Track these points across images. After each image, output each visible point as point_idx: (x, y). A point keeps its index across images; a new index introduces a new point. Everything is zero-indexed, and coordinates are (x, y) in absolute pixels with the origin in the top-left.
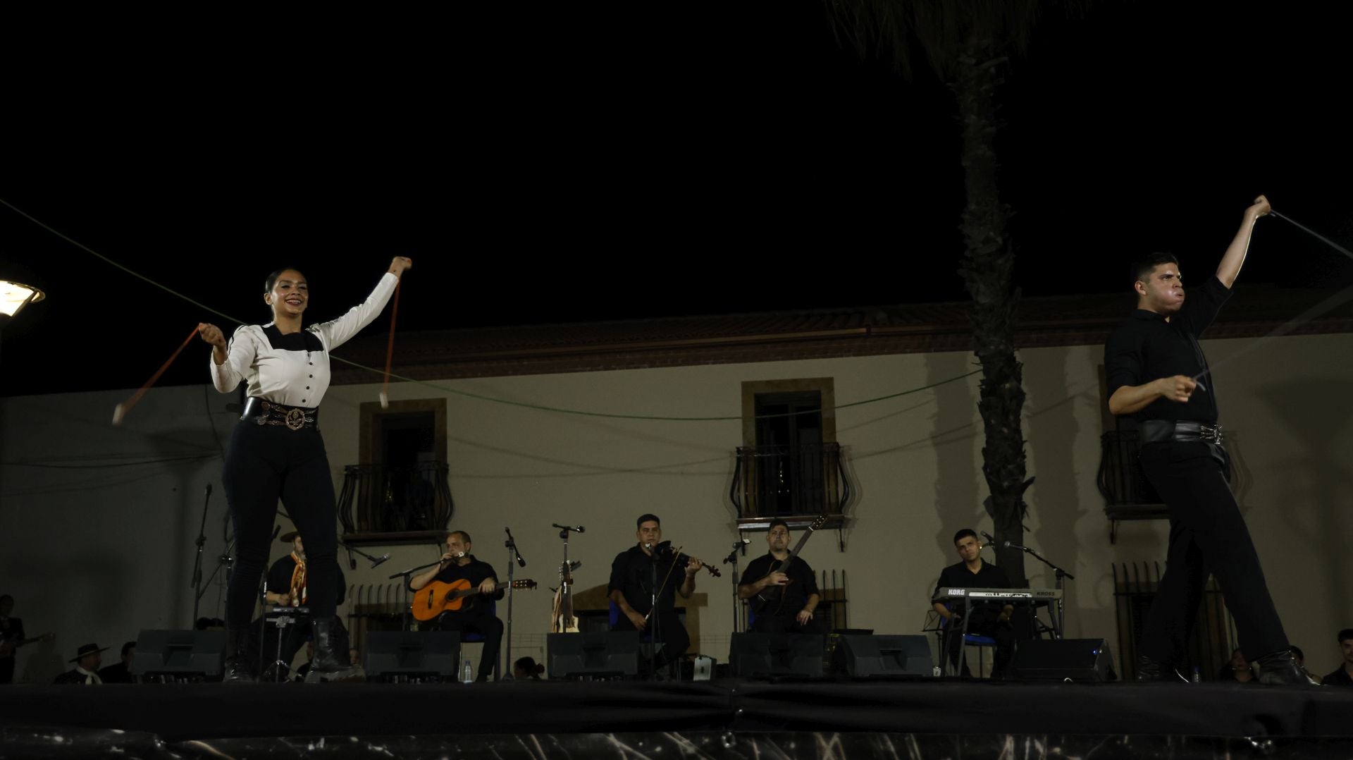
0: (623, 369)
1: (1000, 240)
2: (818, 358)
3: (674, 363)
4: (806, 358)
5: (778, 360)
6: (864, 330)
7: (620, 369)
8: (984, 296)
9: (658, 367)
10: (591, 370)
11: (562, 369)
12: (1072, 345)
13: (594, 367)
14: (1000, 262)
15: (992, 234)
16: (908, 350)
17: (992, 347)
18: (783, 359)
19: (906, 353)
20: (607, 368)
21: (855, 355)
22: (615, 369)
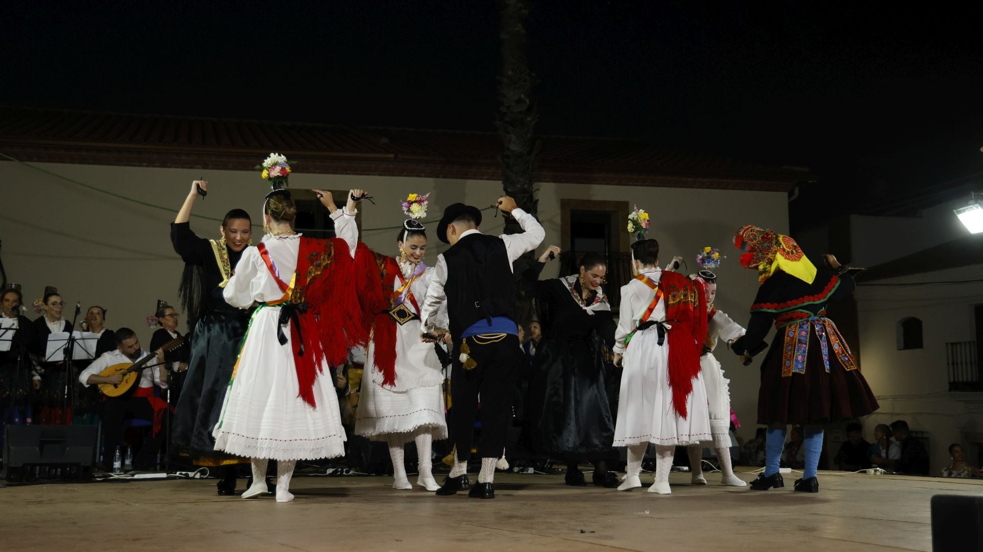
0: (178, 168)
1: (528, 101)
2: (349, 174)
3: (225, 167)
4: (340, 174)
5: (316, 173)
6: (392, 156)
7: (175, 167)
8: (515, 146)
9: (211, 169)
10: (147, 166)
11: (119, 162)
12: (544, 182)
13: (151, 164)
14: (529, 119)
15: (523, 96)
16: (422, 175)
17: (519, 186)
18: (320, 173)
19: (420, 176)
20: (163, 165)
21: (379, 175)
22: (171, 167)
